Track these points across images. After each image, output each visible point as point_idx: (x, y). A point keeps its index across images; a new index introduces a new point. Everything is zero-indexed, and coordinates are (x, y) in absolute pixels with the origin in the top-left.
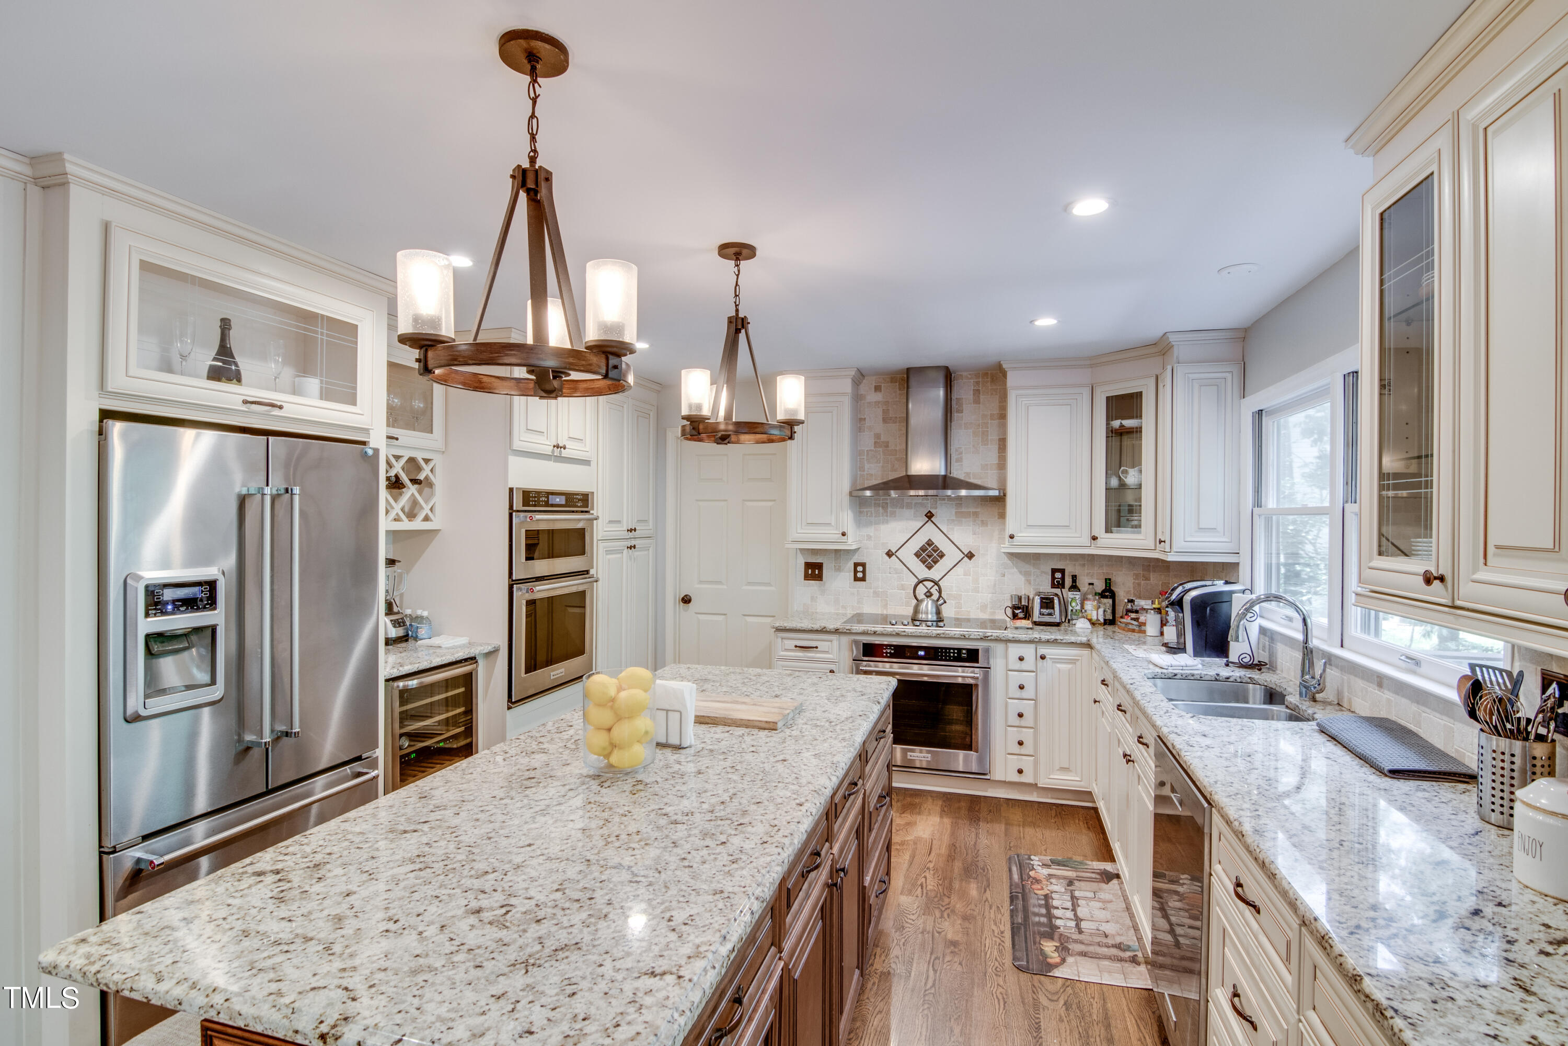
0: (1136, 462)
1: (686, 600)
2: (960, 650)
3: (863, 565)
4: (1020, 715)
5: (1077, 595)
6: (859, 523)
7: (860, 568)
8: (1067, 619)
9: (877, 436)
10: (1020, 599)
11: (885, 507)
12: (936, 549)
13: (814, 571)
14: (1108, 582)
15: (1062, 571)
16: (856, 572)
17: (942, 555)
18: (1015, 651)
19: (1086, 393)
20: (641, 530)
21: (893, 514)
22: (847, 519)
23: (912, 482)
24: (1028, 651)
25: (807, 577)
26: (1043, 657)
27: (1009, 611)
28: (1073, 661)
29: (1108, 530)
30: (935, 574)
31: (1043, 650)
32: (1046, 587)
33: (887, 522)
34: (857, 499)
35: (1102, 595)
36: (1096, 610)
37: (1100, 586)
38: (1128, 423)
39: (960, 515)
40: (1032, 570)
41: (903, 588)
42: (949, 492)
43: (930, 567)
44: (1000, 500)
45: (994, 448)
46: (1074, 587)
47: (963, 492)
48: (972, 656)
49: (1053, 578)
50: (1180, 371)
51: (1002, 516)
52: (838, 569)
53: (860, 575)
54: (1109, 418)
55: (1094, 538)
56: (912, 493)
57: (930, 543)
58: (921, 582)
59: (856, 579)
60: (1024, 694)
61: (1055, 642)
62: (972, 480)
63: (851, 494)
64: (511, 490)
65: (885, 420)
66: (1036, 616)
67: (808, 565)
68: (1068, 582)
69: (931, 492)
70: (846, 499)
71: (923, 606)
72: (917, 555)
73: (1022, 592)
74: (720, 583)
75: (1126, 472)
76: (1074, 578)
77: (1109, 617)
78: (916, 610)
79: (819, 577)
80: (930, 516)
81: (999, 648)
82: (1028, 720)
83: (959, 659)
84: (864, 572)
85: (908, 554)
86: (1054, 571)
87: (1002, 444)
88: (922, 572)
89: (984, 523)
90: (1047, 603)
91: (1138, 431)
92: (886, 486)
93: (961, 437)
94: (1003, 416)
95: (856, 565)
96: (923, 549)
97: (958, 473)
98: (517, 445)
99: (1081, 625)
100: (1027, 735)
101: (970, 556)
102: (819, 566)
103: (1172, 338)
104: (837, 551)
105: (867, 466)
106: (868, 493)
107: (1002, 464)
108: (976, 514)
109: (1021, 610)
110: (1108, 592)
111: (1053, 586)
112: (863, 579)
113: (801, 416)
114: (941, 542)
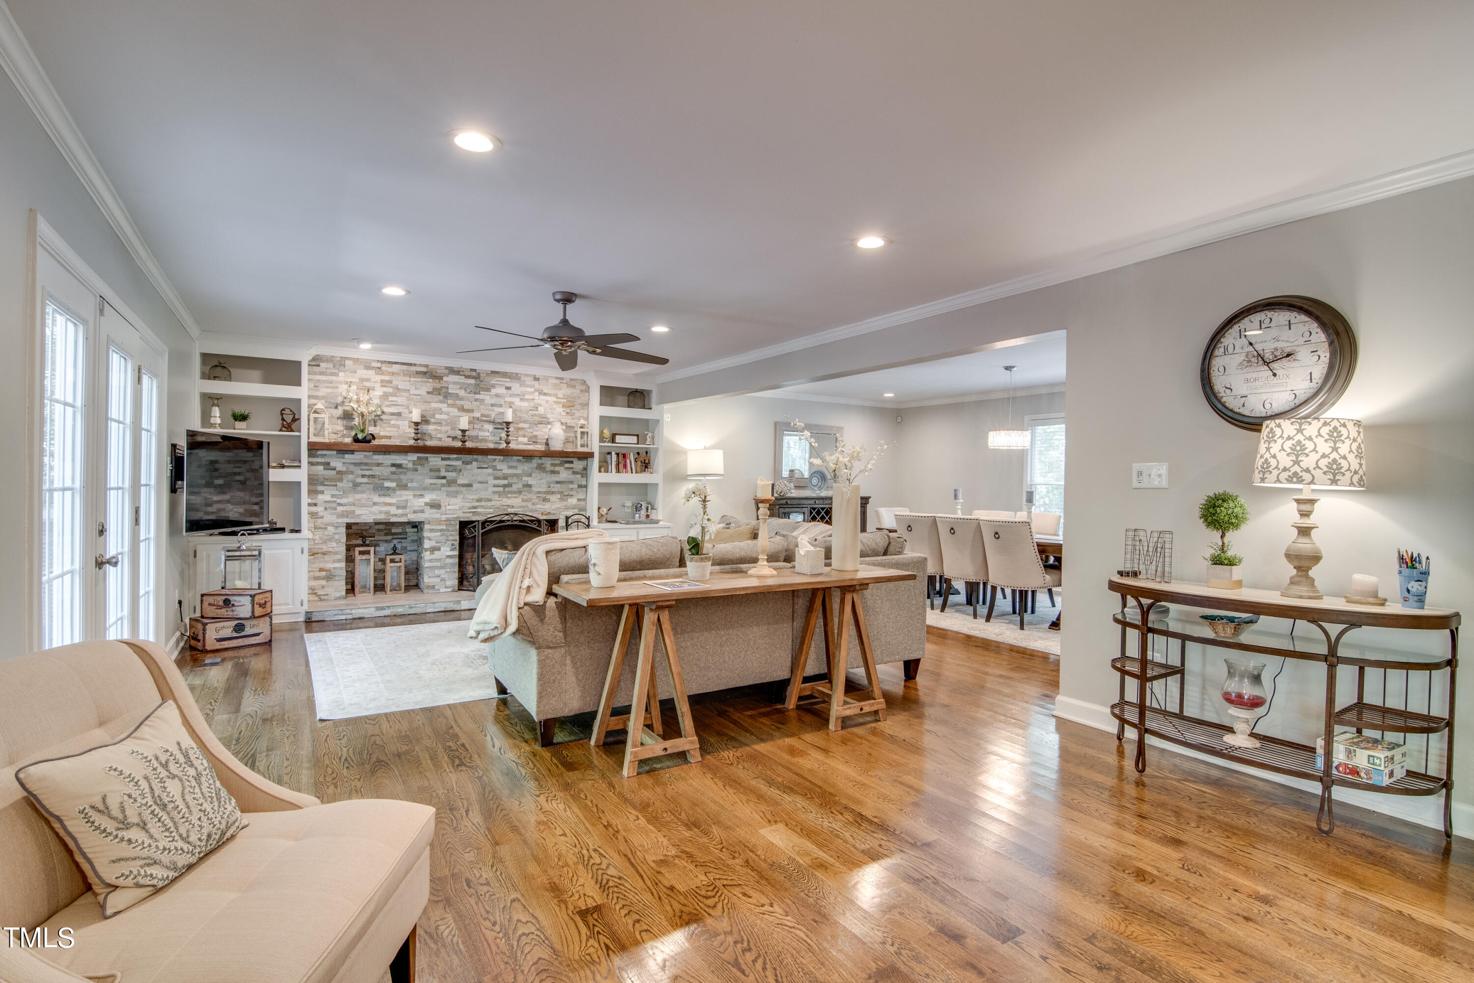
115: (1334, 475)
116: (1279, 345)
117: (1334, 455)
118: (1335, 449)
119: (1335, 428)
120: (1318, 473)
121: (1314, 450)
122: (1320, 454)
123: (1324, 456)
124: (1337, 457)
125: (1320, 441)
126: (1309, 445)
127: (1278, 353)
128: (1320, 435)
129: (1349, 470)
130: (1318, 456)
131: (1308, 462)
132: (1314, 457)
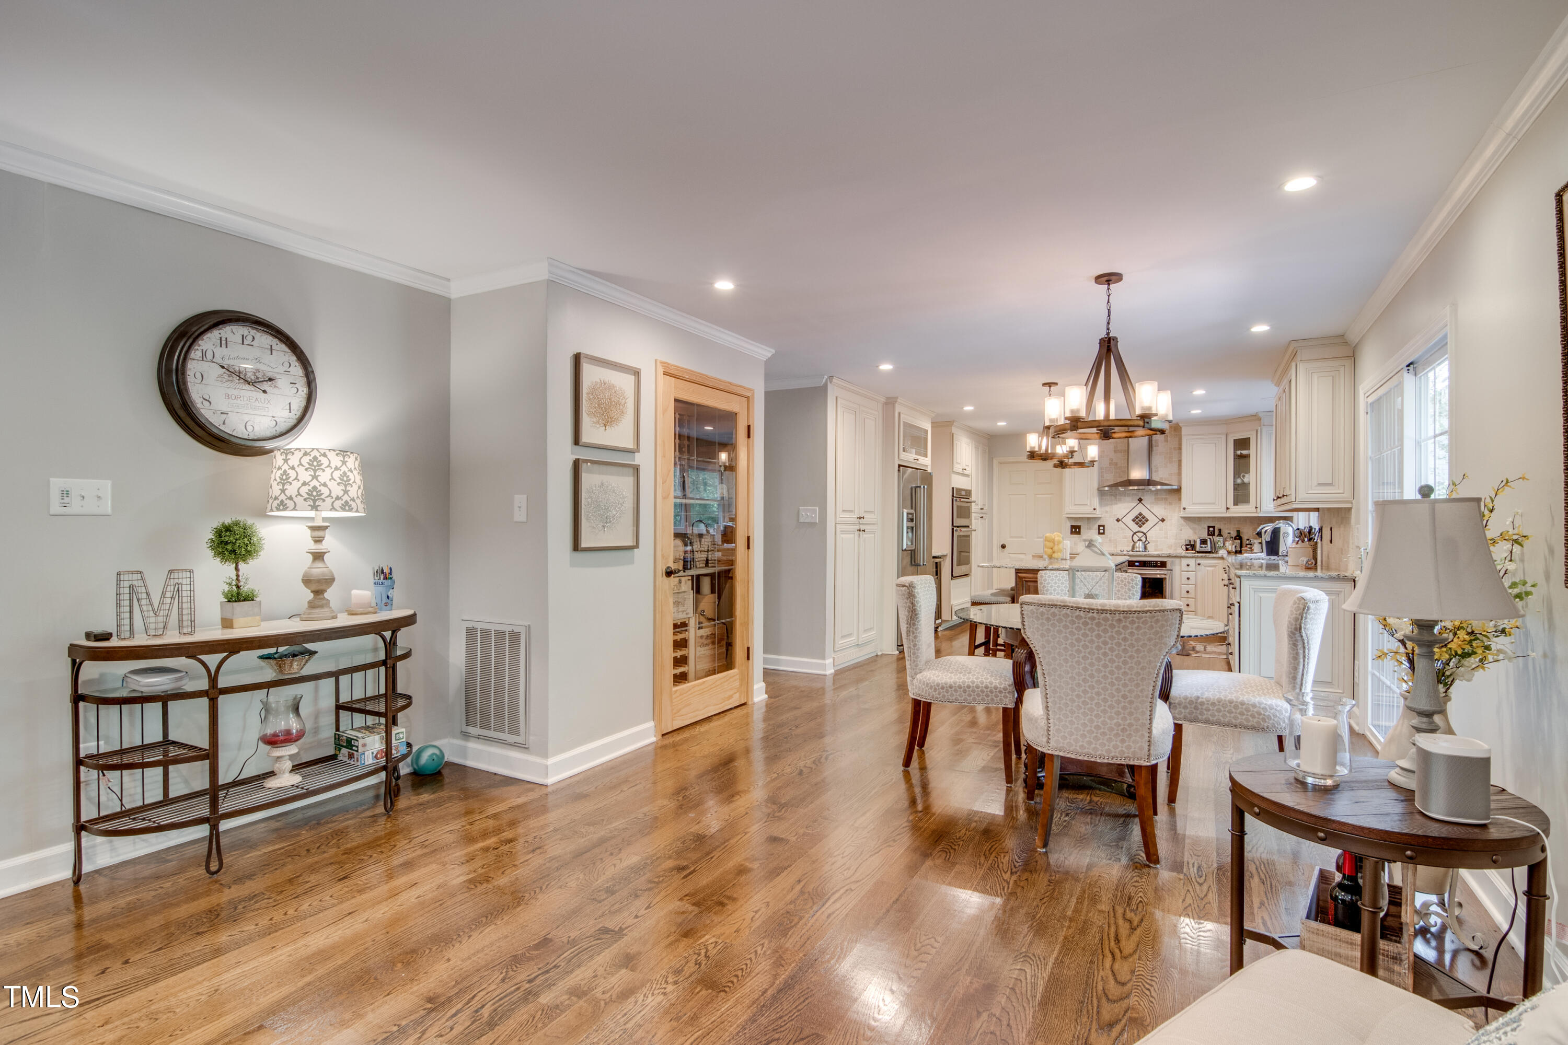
0: (1248, 471)
1: (1003, 547)
2: (1157, 562)
3: (1104, 526)
4: (1188, 592)
5: (1221, 539)
6: (1101, 505)
7: (1101, 528)
8: (1214, 550)
9: (1111, 460)
10: (1190, 541)
11: (1115, 496)
12: (1144, 517)
13: (1076, 530)
14: (1238, 532)
15: (1214, 527)
16: (1099, 530)
17: (1147, 520)
18: (1185, 562)
19: (1224, 437)
20: (986, 508)
21: (1120, 500)
22: (1096, 502)
23: (1130, 483)
24: (1192, 562)
25: (1072, 533)
26: (1199, 564)
27: (1184, 547)
28: (1215, 566)
29: (1236, 503)
30: (1144, 529)
31: (1199, 561)
32: (1205, 535)
33: (1117, 504)
34: (1101, 493)
35: (1235, 539)
36: (1230, 546)
37: (1234, 534)
38: (1244, 452)
39: (1157, 500)
40: (1196, 526)
41: (1125, 537)
42: (1151, 487)
43: (1140, 527)
44: (1178, 491)
45: (1176, 465)
46: (1220, 535)
47: (1159, 487)
48: (1163, 565)
49: (1209, 531)
50: (1264, 429)
51: (1180, 499)
52: (1090, 529)
53: (1102, 531)
54: (1235, 450)
55: (1228, 509)
56: (1131, 488)
57: (1140, 514)
58: (1135, 533)
59: (1099, 533)
60: (1190, 582)
61: (1205, 557)
62: (1164, 482)
63: (1098, 490)
64: (953, 488)
65: (1115, 452)
66: (1198, 548)
67: (1072, 527)
68: (1217, 532)
69: (1141, 487)
70: (1096, 492)
71: (1137, 545)
72: (1134, 520)
73: (1192, 538)
74: (1022, 537)
75: (1244, 476)
76: (1220, 530)
77: (1238, 549)
78: (1133, 547)
79: (1079, 533)
80: (1140, 500)
81: (1177, 560)
82: (1192, 594)
83: (1156, 566)
84: (1104, 530)
85: (1128, 520)
86: (1209, 527)
87: (1180, 461)
88: (1136, 528)
89: (1170, 504)
90: (1204, 542)
91: (1247, 456)
92: (1116, 485)
93: (1157, 459)
94: (1180, 448)
95: (1099, 526)
96: (1137, 517)
97: (1155, 478)
98: (955, 469)
99: (1222, 552)
100: (1191, 602)
101: (1163, 520)
102: (1079, 527)
103: (1260, 415)
104: (1089, 519)
105: (1105, 475)
106: (1106, 488)
107: (1180, 474)
108: (1166, 499)
109: (1190, 546)
110: (1239, 537)
111: (1209, 535)
112: (1103, 533)
113: (1097, 459)
114: (1146, 513)
115: (315, 501)
116: (262, 367)
117: (314, 483)
118: (315, 477)
119: (315, 458)
120: (299, 500)
121: (296, 479)
122: (301, 482)
123: (304, 484)
124: (317, 484)
125: (301, 470)
126: (292, 474)
127: (260, 375)
128: (301, 464)
129: (329, 496)
130: (299, 484)
131: (291, 490)
132: (297, 485)
